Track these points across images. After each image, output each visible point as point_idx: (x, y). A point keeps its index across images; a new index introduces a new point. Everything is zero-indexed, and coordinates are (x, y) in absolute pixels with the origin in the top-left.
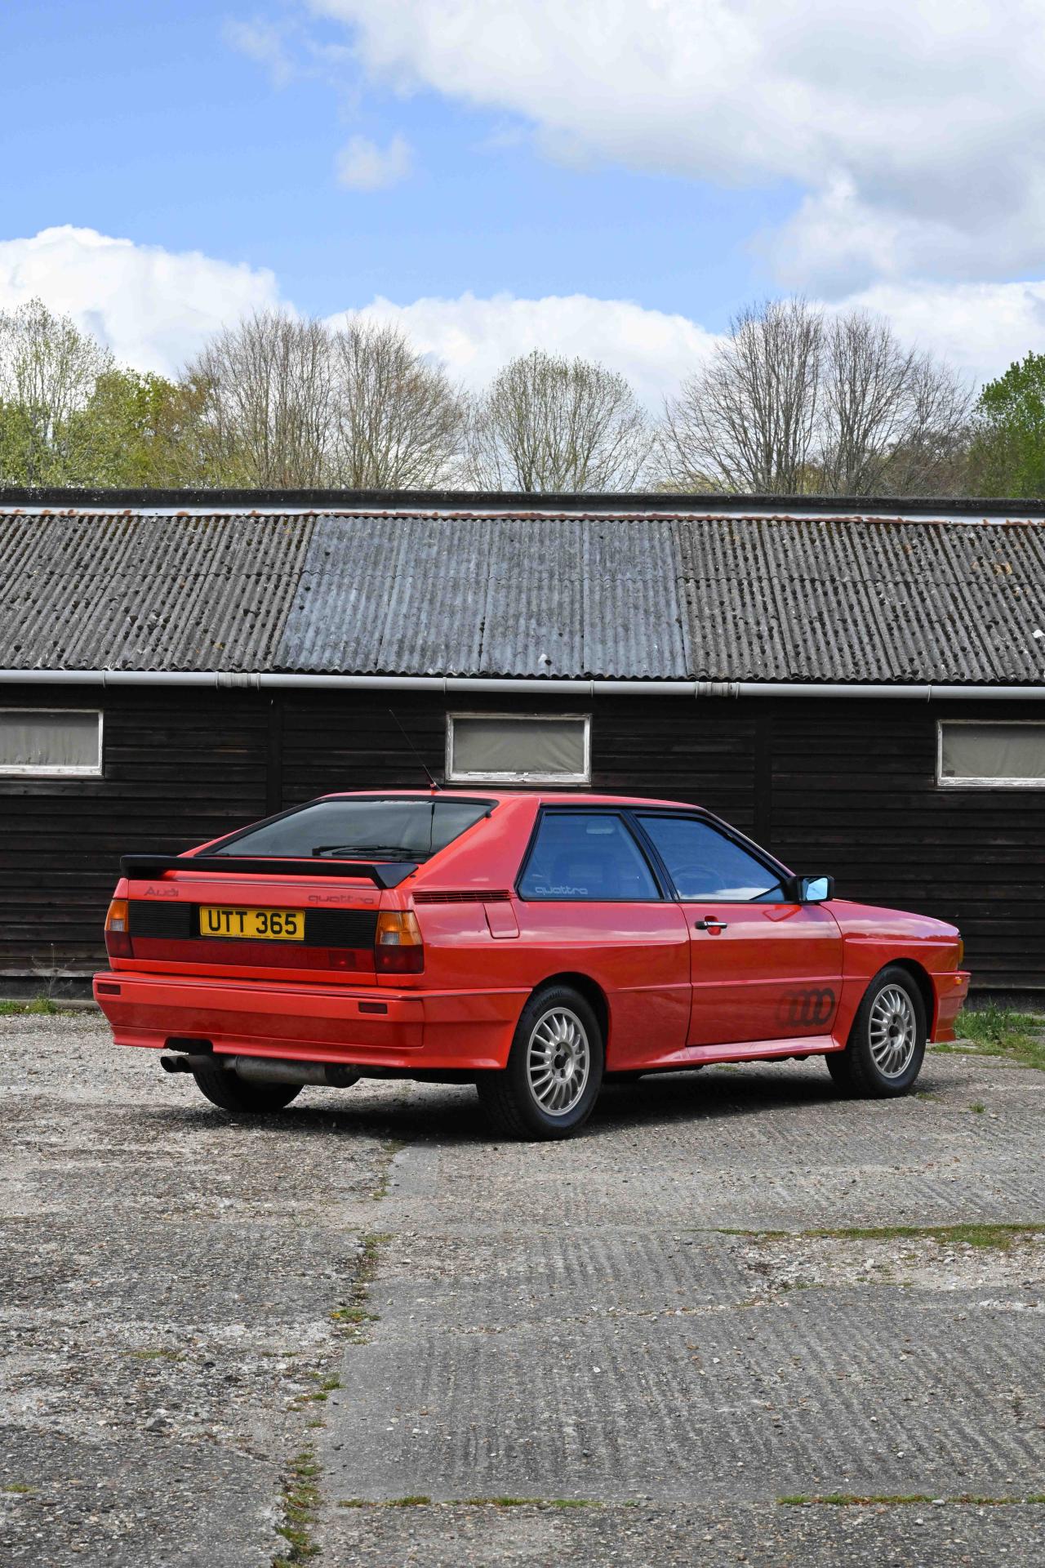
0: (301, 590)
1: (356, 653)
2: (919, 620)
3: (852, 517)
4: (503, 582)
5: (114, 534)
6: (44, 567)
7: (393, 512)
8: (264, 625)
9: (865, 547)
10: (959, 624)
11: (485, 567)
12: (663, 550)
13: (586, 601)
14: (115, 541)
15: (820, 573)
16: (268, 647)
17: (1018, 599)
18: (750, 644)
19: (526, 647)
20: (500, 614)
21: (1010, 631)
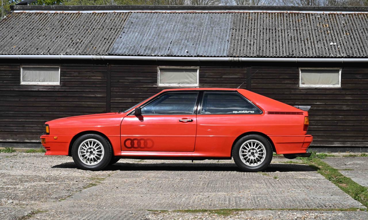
0: (122, 32)
1: (133, 50)
2: (298, 40)
3: (285, 12)
4: (180, 30)
5: (74, 18)
6: (51, 27)
7: (154, 11)
8: (109, 42)
9: (287, 20)
10: (309, 41)
11: (177, 25)
12: (228, 21)
13: (203, 35)
14: (73, 20)
15: (272, 27)
16: (108, 48)
17: (328, 34)
18: (247, 47)
19: (182, 48)
20: (177, 39)
21: (324, 43)
